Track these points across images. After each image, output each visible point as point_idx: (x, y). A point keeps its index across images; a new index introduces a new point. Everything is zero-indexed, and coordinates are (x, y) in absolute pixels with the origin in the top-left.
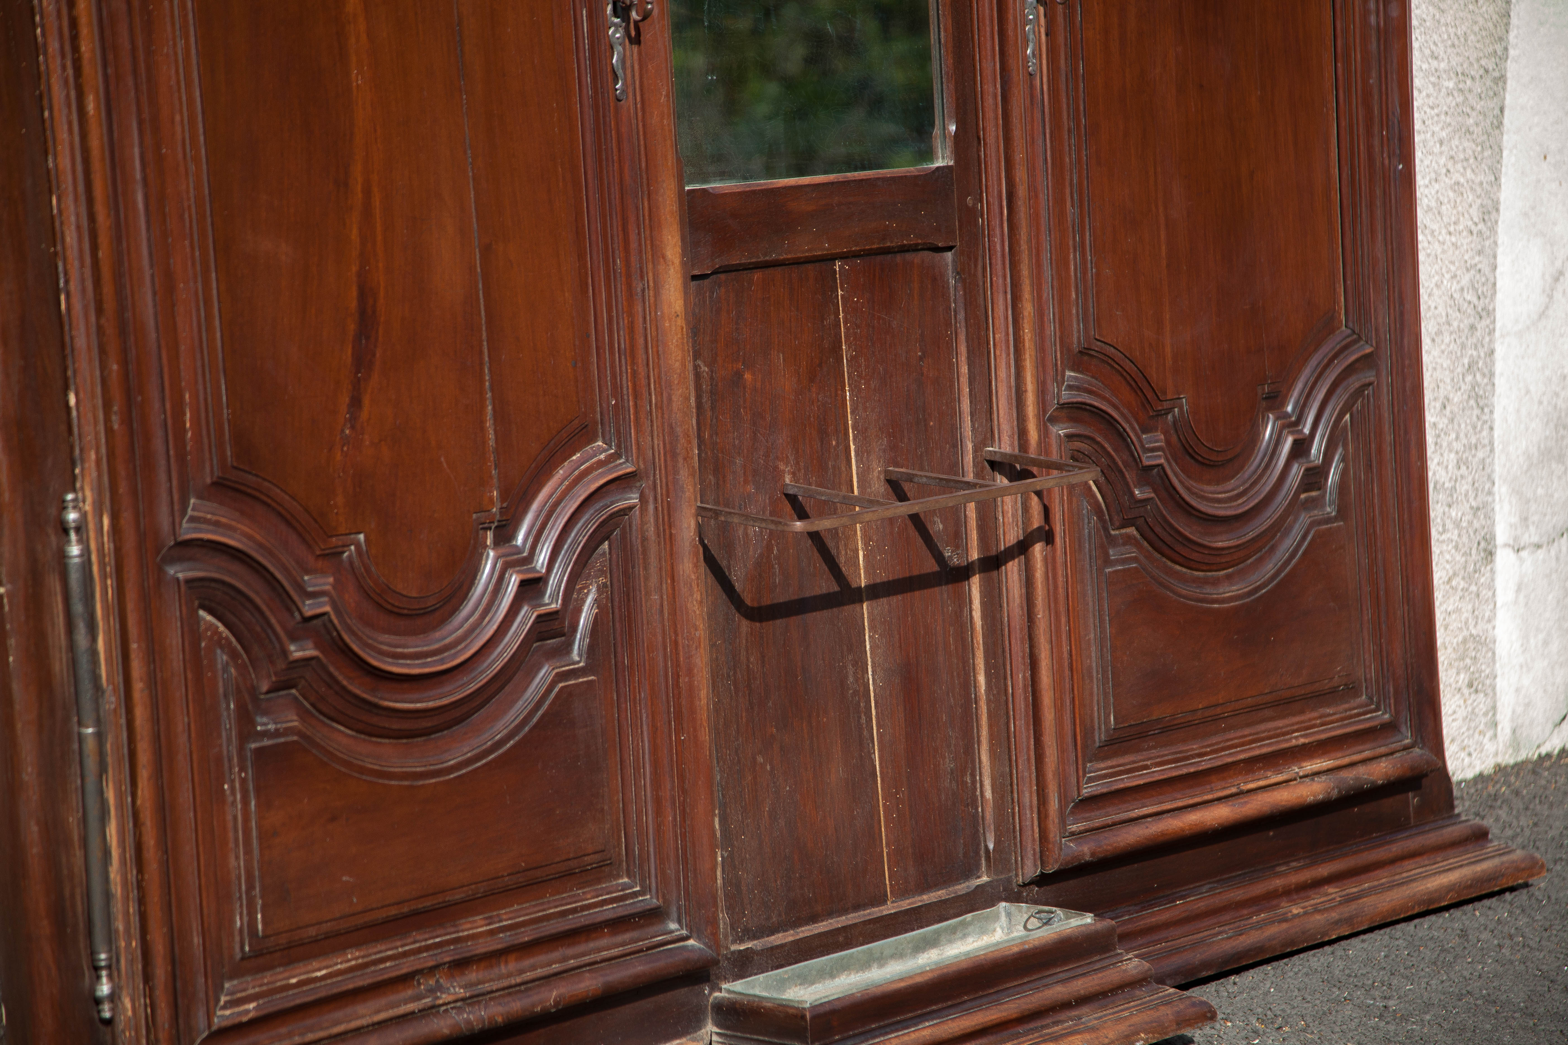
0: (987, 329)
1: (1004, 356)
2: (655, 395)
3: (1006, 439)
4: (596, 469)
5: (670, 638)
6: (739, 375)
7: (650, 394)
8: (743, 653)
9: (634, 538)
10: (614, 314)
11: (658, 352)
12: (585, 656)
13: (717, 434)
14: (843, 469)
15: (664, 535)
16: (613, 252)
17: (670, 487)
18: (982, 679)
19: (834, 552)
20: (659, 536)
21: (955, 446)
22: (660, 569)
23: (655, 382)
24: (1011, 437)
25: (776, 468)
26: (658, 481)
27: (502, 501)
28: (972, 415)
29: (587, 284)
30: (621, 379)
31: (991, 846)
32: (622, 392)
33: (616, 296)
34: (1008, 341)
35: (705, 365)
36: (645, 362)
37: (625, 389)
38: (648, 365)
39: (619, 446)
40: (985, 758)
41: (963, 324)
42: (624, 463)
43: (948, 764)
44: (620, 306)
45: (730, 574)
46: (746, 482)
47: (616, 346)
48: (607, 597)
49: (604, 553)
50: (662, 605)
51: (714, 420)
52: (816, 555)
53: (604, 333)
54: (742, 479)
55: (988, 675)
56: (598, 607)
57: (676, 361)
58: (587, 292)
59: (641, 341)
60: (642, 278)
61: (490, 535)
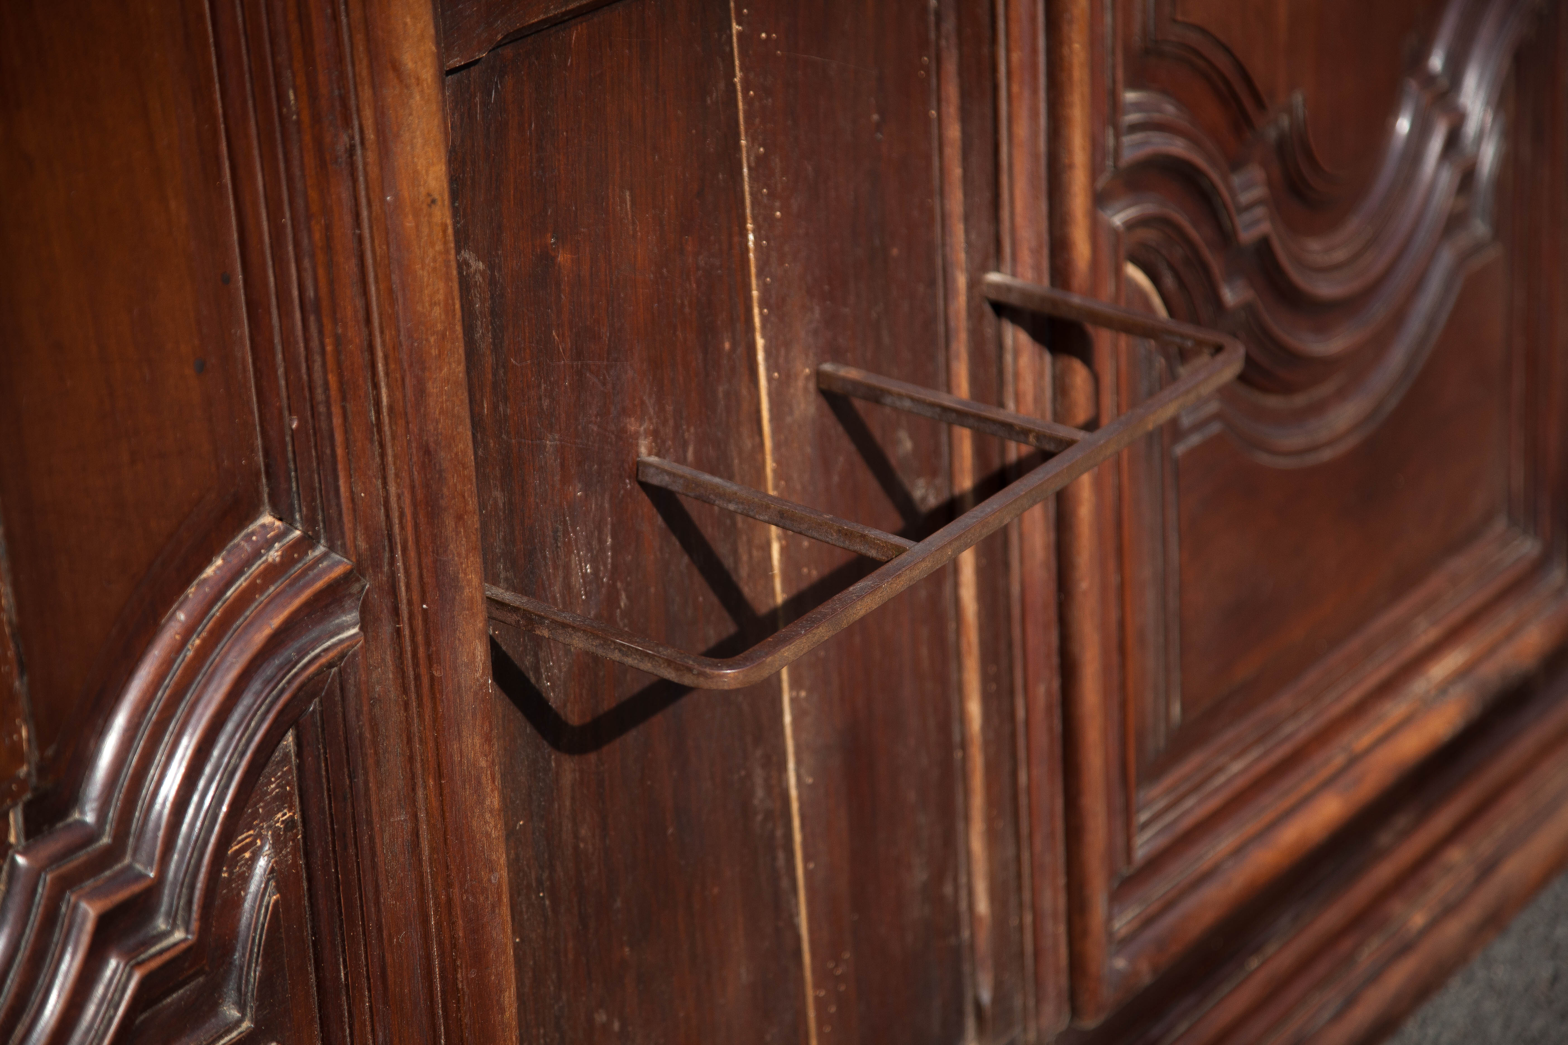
0: (994, 40)
1: (1026, 94)
2: (388, 386)
3: (1026, 256)
4: (262, 589)
5: (436, 898)
6: (546, 259)
7: (376, 386)
8: (567, 825)
9: (352, 714)
10: (287, 220)
11: (390, 291)
12: (251, 1004)
13: (506, 399)
14: (744, 392)
15: (418, 686)
16: (277, 76)
17: (427, 579)
18: (974, 708)
19: (728, 562)
20: (405, 690)
21: (932, 283)
22: (411, 759)
23: (386, 357)
24: (1036, 252)
25: (622, 432)
26: (401, 575)
27: (42, 748)
28: (967, 218)
29: (217, 158)
30: (309, 369)
31: (986, 996)
32: (312, 398)
33: (290, 179)
34: (1034, 66)
35: (479, 258)
36: (361, 315)
37: (319, 391)
38: (368, 321)
39: (310, 522)
40: (977, 845)
41: (953, 40)
42: (325, 556)
43: (919, 876)
44: (300, 202)
45: (539, 679)
46: (565, 480)
47: (295, 293)
48: (295, 849)
49: (286, 755)
50: (416, 833)
51: (501, 372)
52: (698, 579)
53: (265, 270)
54: (557, 478)
55: (986, 699)
56: (278, 889)
57: (433, 304)
58: (219, 175)
59: (350, 267)
60: (347, 122)
61: (15, 819)
